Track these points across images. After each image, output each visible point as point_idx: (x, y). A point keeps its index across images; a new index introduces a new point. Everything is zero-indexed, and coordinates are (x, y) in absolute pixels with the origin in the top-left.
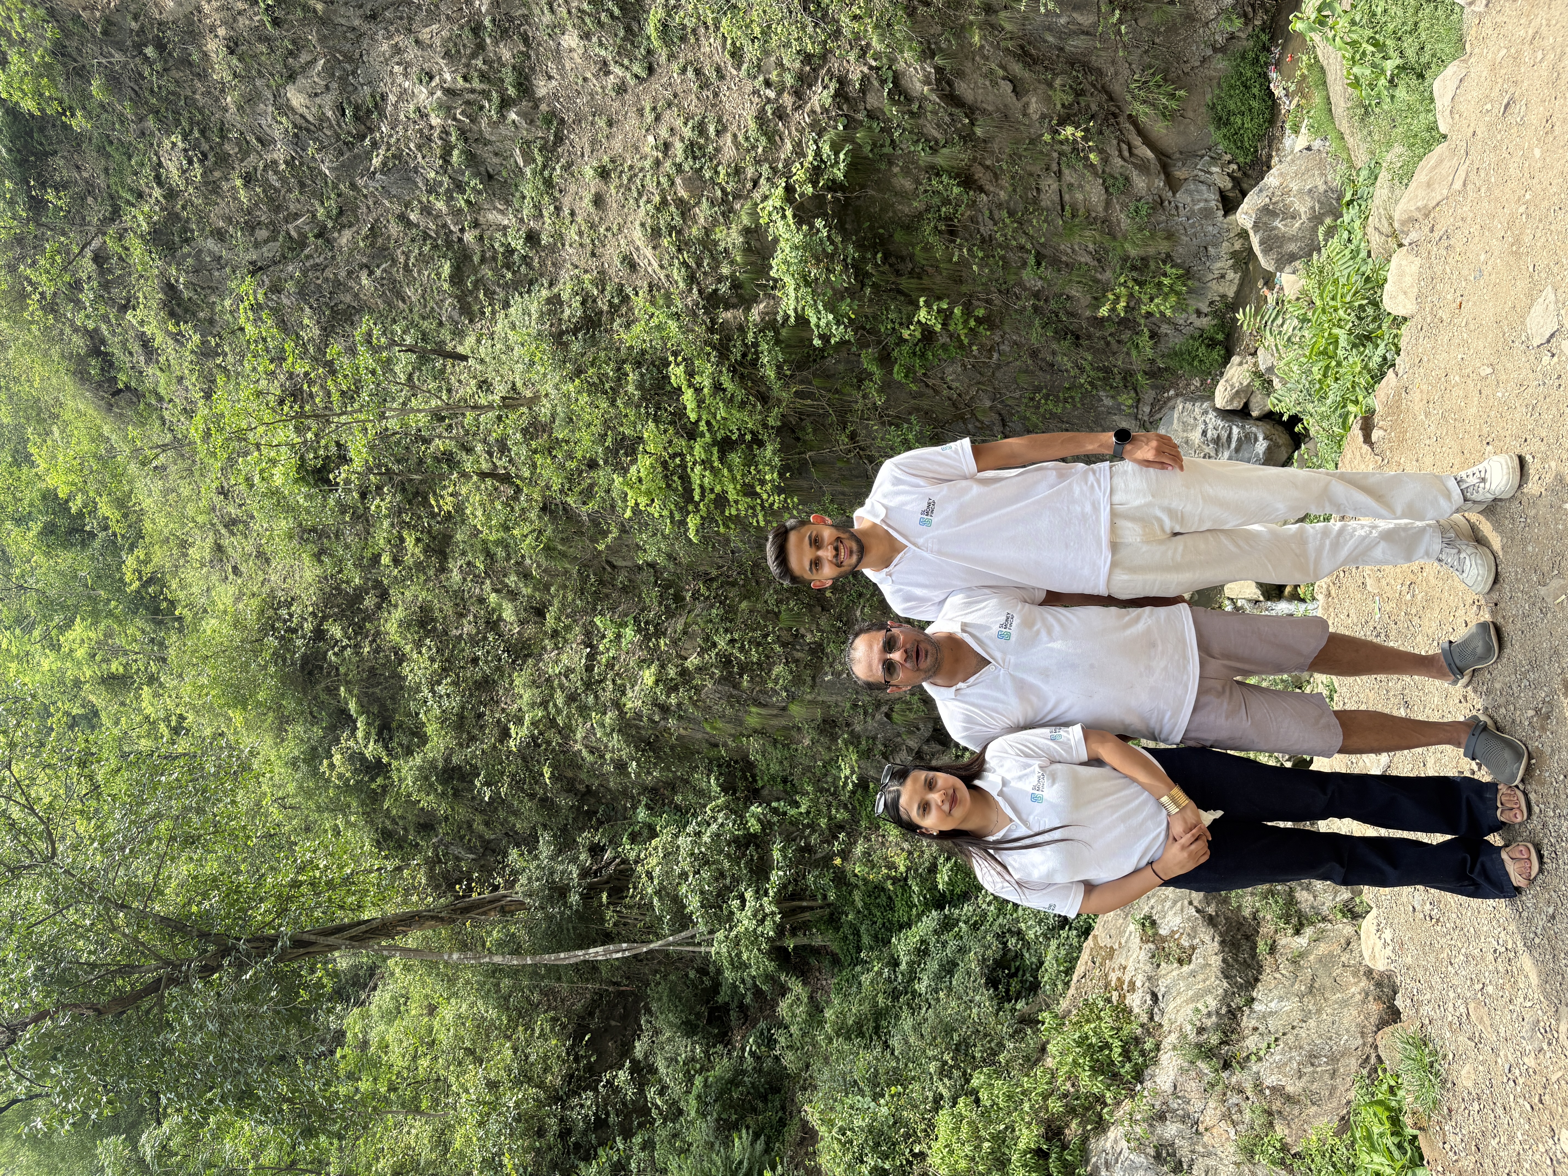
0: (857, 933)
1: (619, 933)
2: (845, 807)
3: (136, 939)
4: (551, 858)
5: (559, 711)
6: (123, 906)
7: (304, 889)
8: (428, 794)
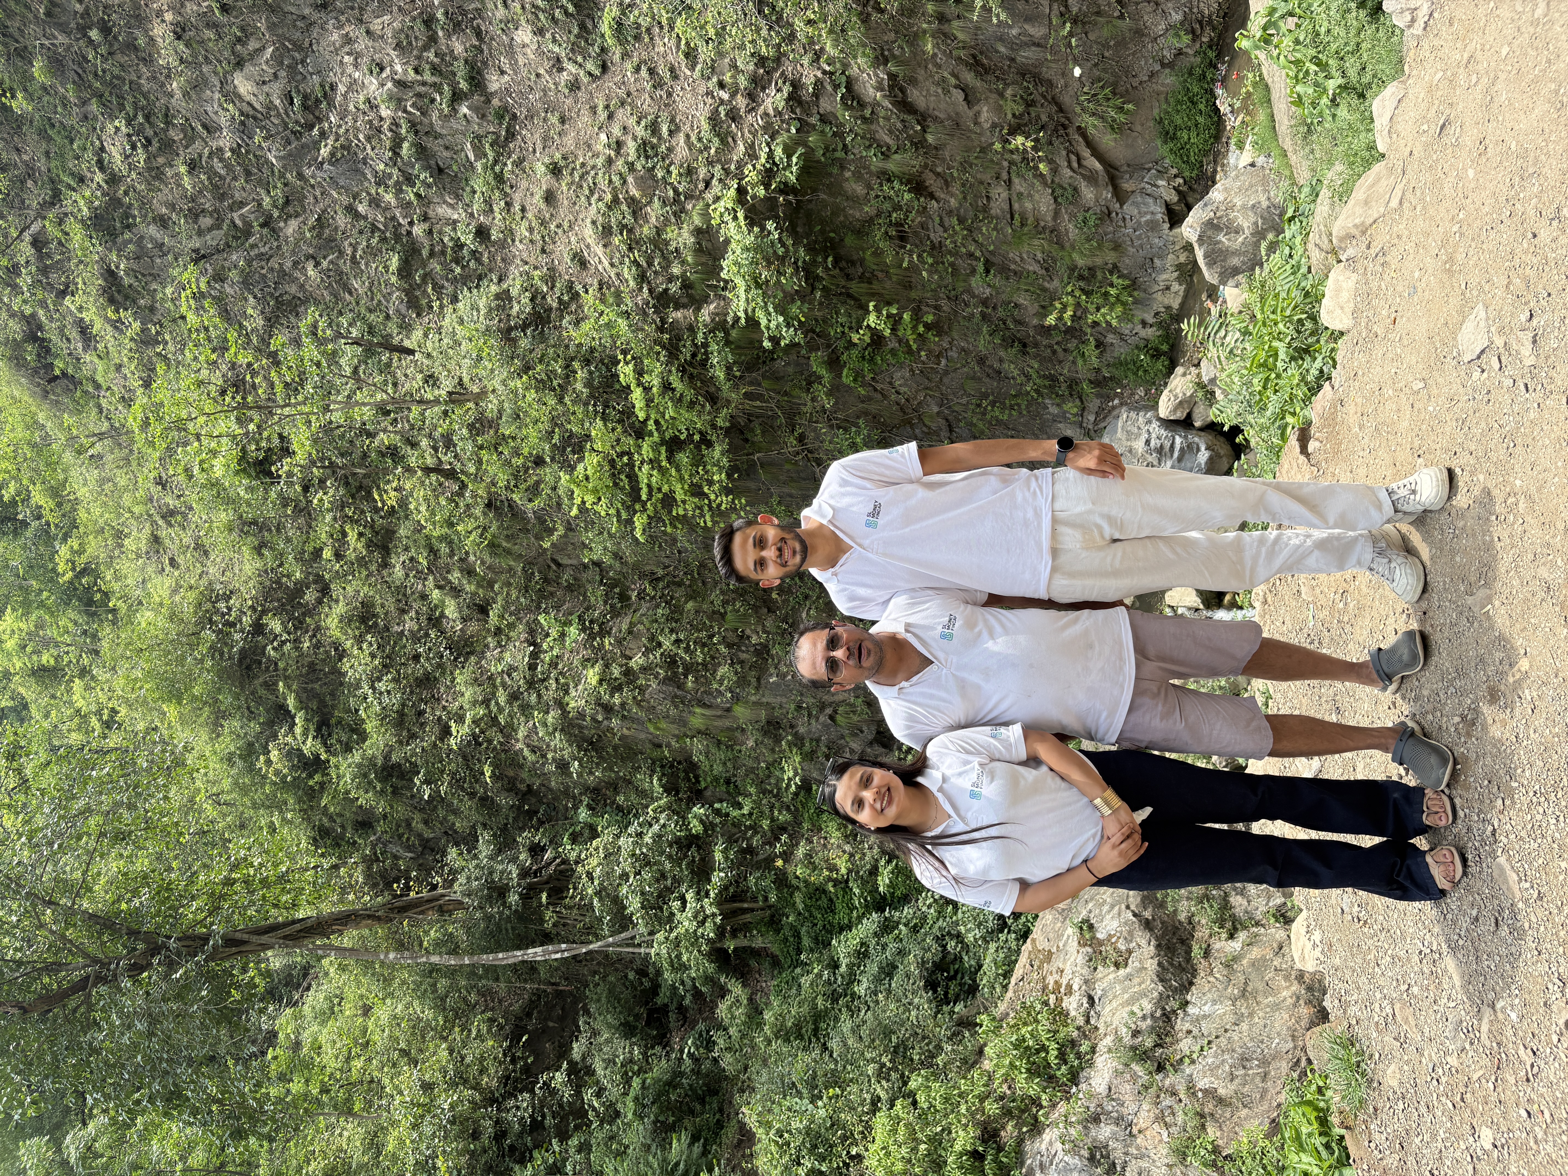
0: (797, 935)
1: (558, 934)
2: (788, 808)
3: (63, 937)
4: (491, 858)
5: (501, 710)
6: (50, 903)
7: (237, 887)
8: (367, 792)
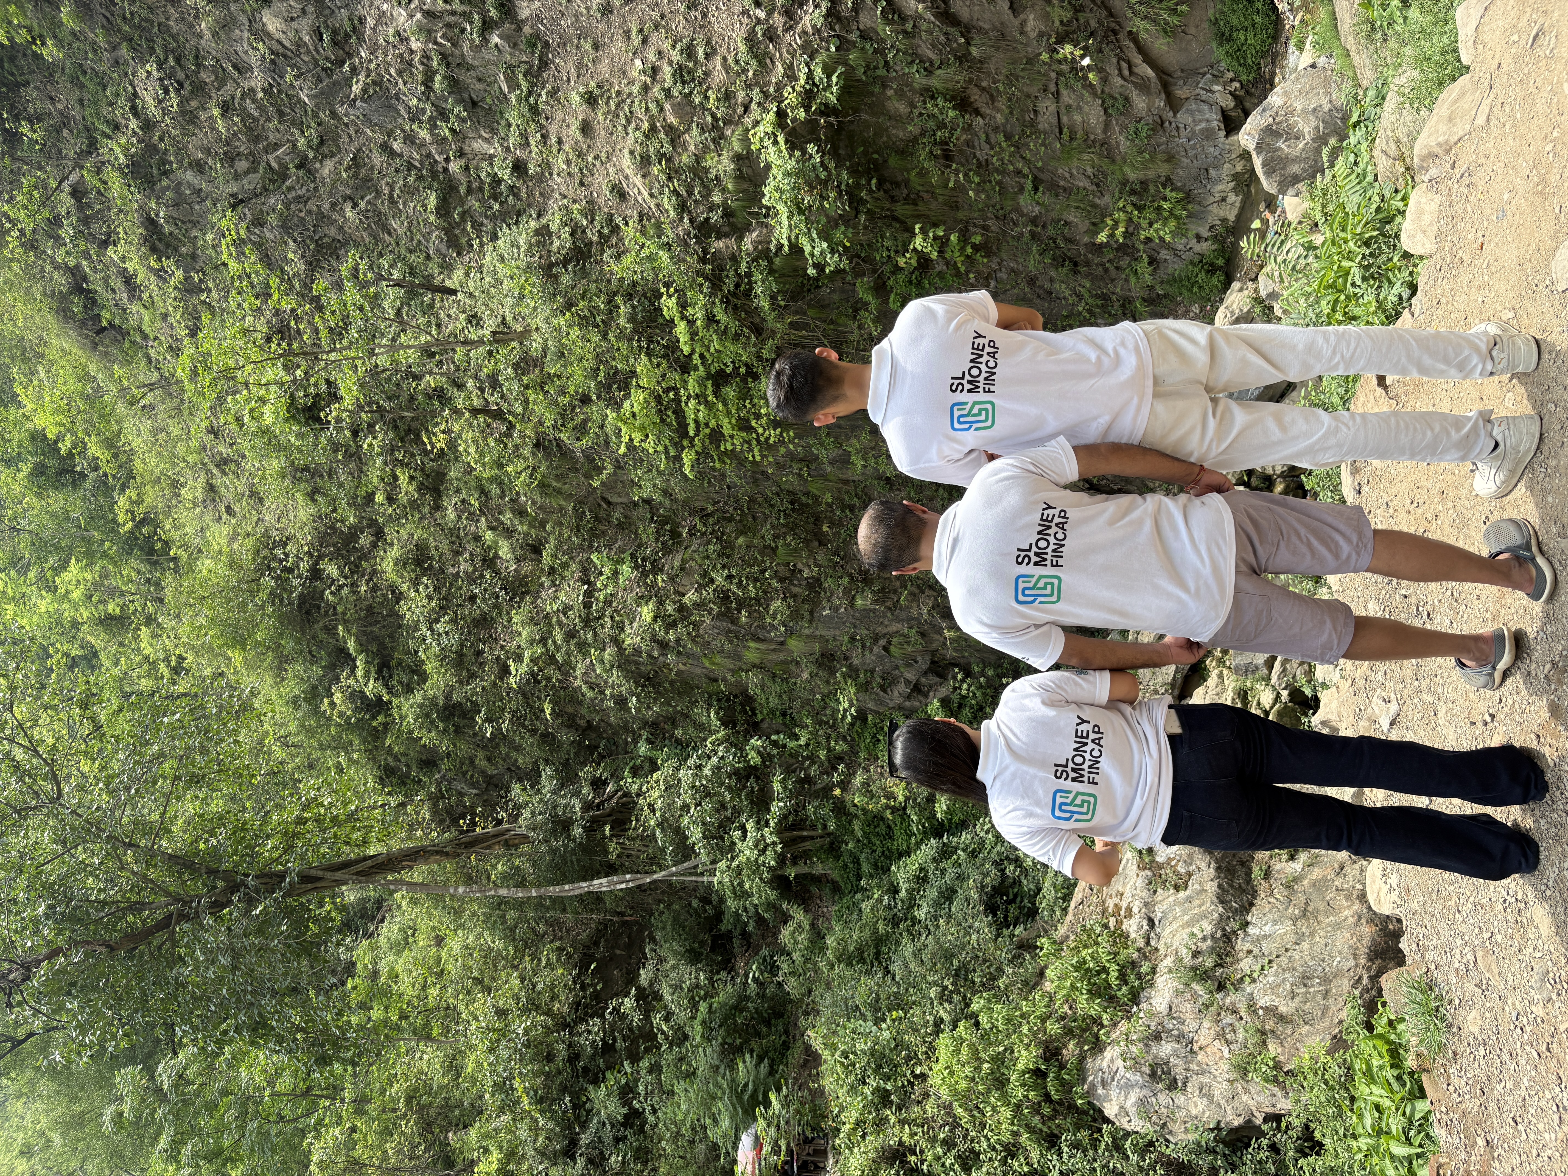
0: (857, 862)
1: (622, 865)
2: (844, 739)
3: (145, 877)
4: (554, 792)
5: (558, 648)
6: (131, 845)
7: (310, 825)
8: (430, 731)
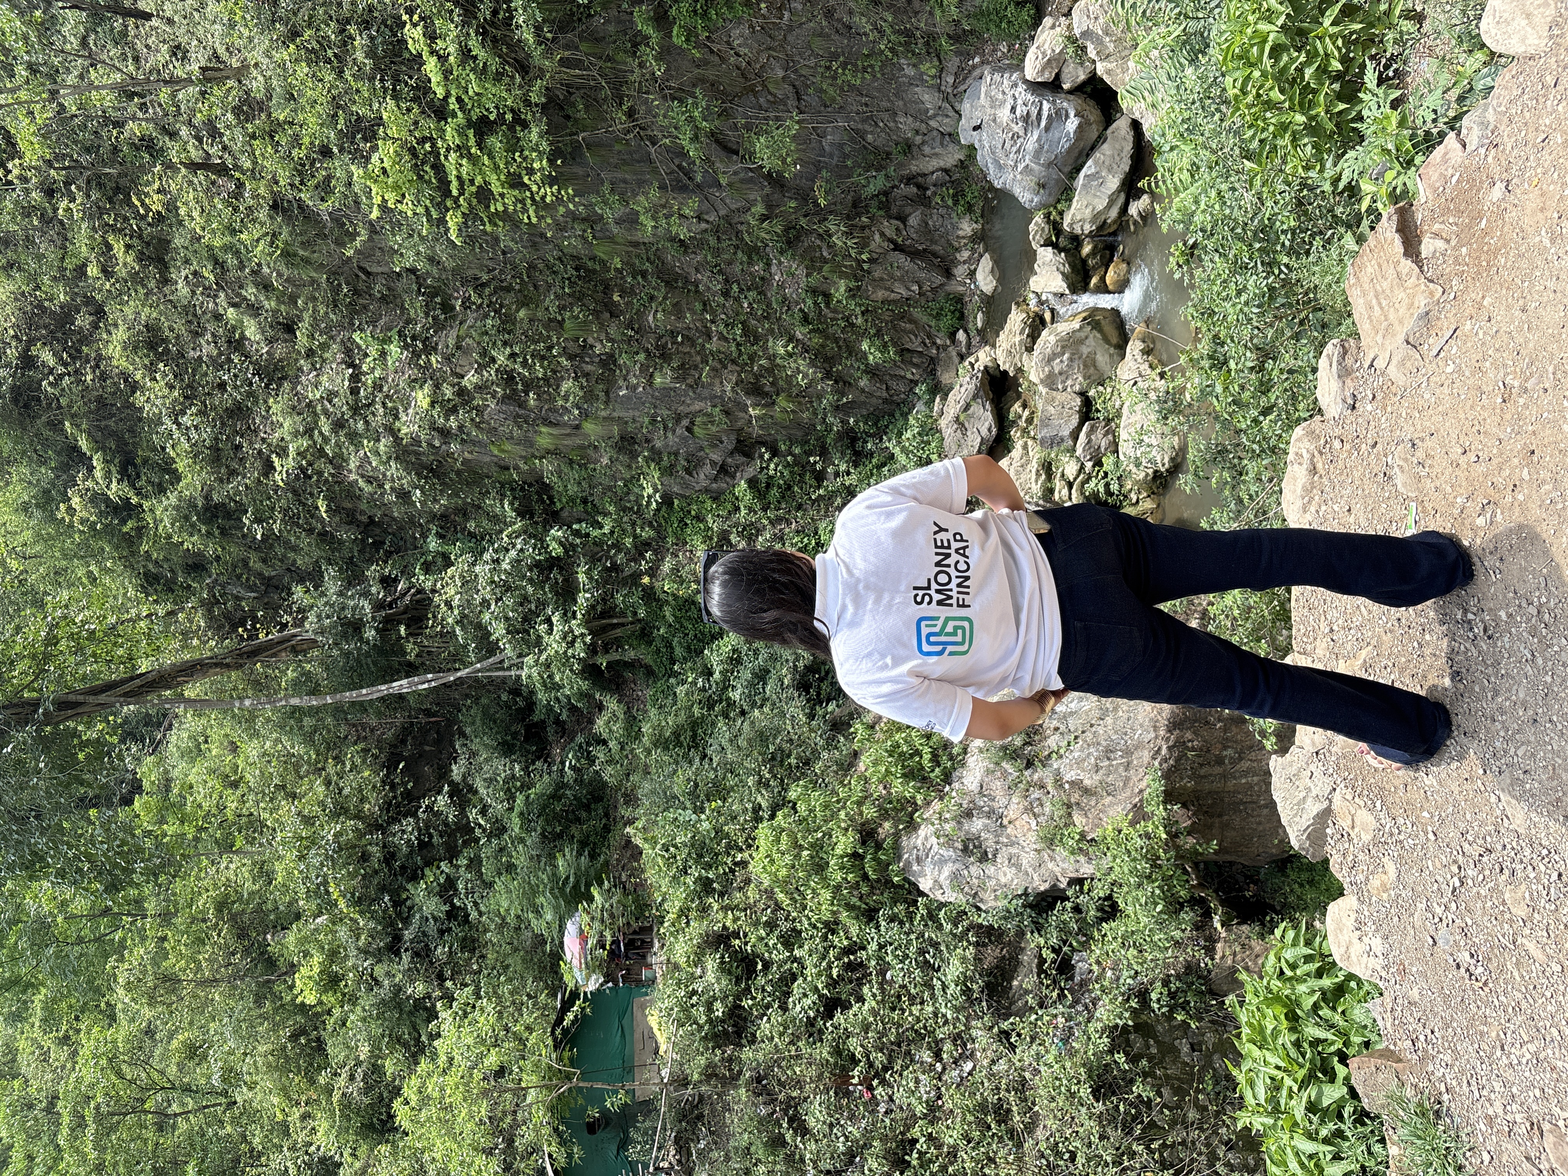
0: (670, 646)
1: (423, 664)
2: (650, 525)
4: (341, 594)
5: (326, 440)
8: (192, 535)
